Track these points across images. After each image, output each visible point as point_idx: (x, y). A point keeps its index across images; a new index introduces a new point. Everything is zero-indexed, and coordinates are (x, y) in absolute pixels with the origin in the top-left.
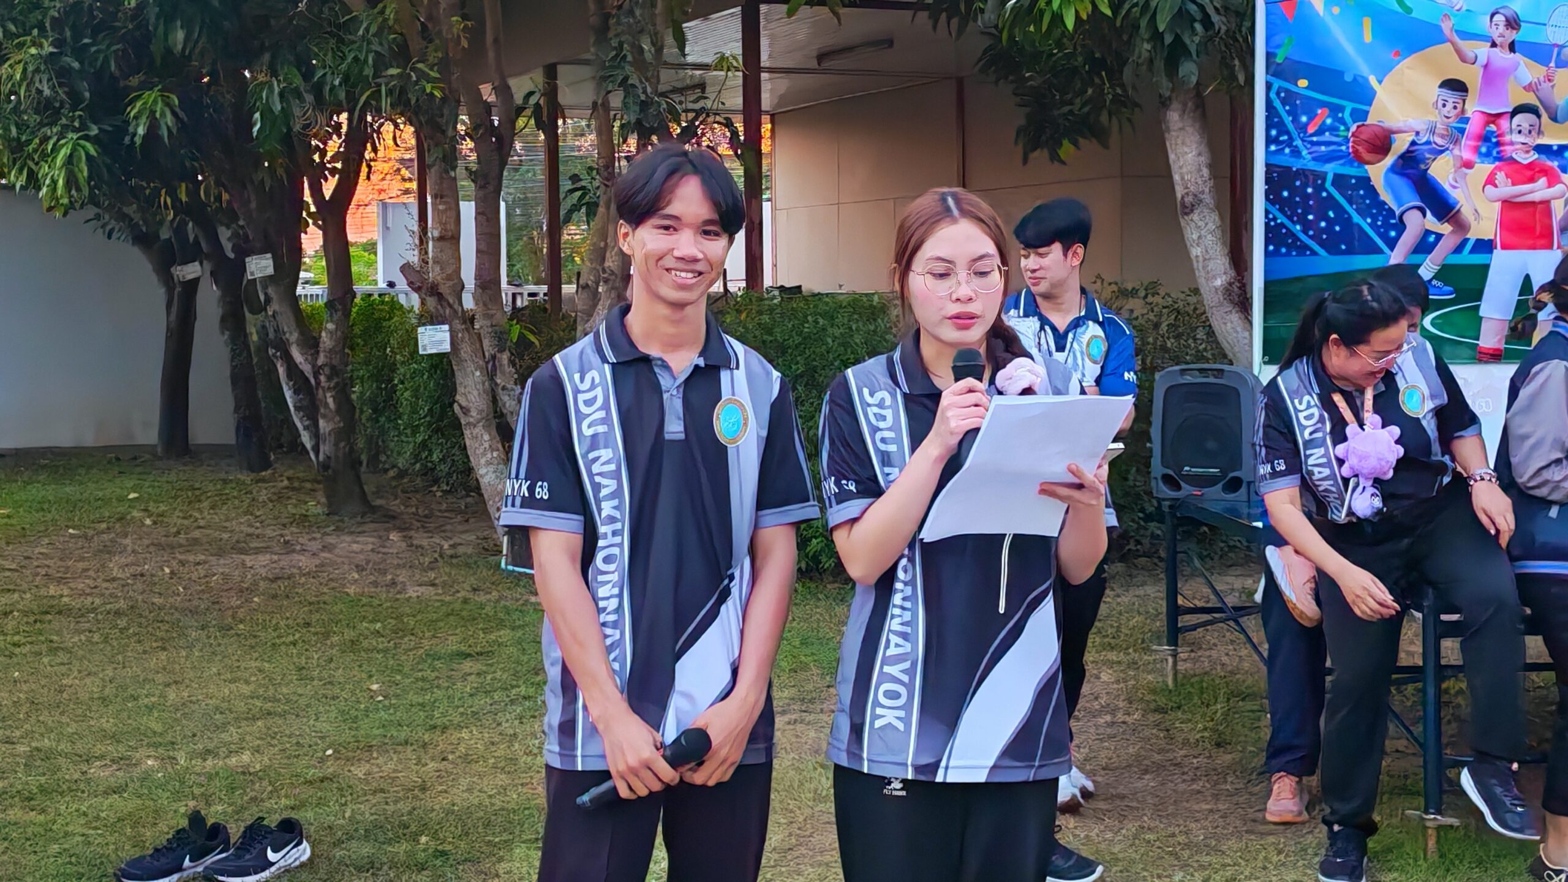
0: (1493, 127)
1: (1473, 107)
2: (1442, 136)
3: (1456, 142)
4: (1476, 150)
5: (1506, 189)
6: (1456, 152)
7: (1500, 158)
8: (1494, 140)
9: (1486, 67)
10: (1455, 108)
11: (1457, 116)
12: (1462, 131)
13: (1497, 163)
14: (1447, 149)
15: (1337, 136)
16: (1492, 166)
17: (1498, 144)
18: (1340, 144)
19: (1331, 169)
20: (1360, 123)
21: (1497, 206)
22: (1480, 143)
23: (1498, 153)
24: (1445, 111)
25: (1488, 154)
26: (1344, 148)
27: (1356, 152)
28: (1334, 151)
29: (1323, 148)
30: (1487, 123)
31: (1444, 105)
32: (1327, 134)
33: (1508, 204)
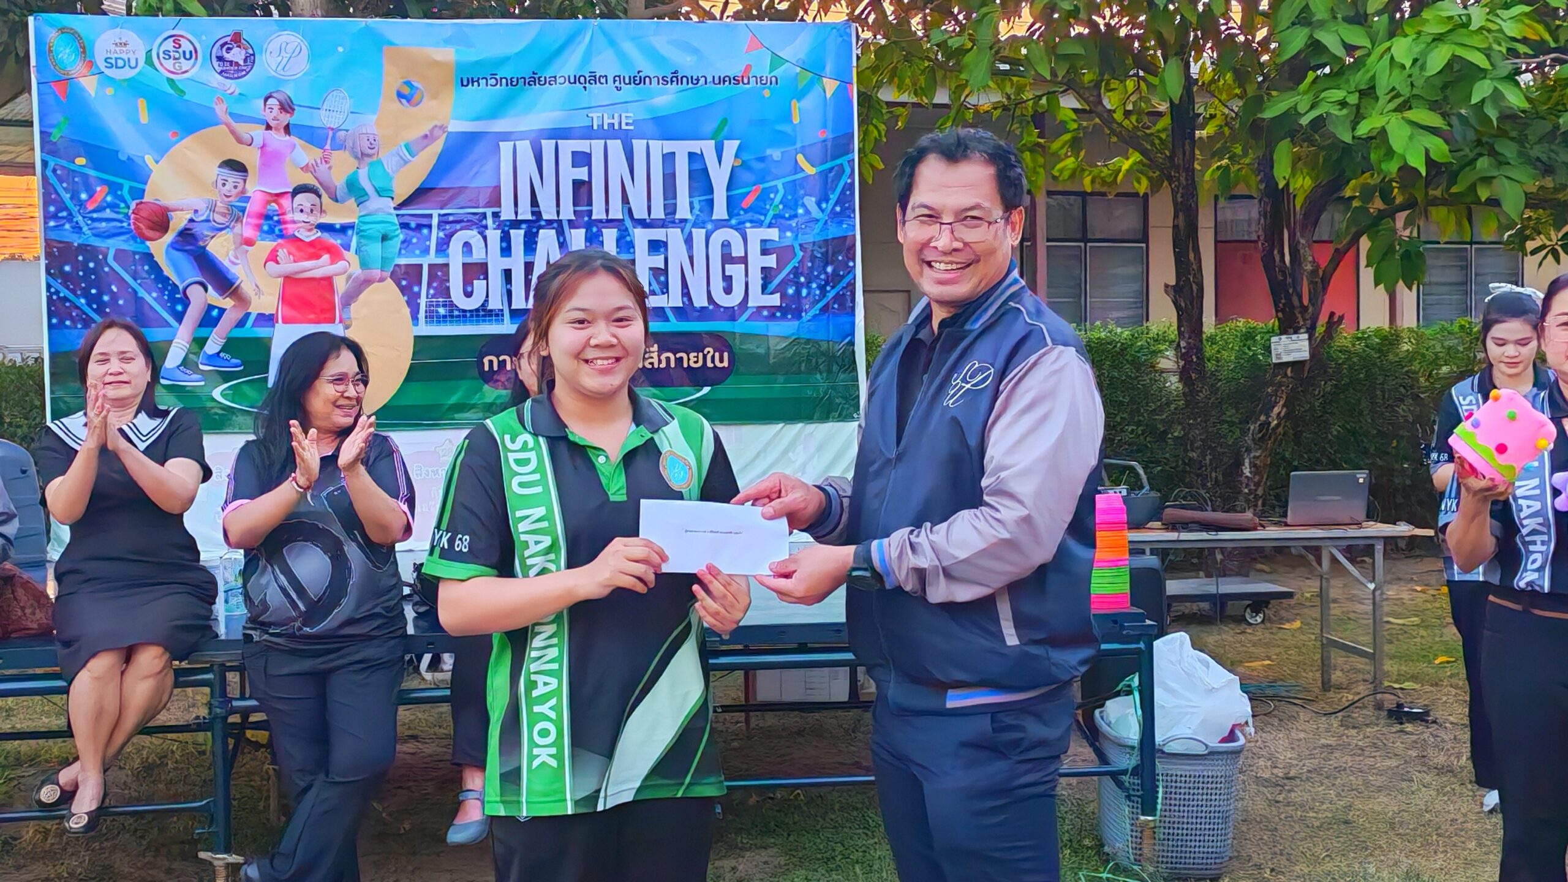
0: (274, 206)
1: (253, 187)
2: (224, 215)
3: (239, 220)
4: (258, 227)
5: (288, 265)
6: (238, 228)
7: (281, 236)
8: (276, 218)
9: (263, 147)
10: (235, 187)
11: (238, 194)
12: (243, 210)
13: (280, 241)
14: (228, 227)
15: (118, 213)
16: (275, 243)
17: (279, 222)
18: (121, 221)
19: (112, 245)
20: (138, 201)
21: (280, 280)
22: (262, 221)
23: (281, 230)
24: (225, 190)
25: (271, 231)
26: (125, 224)
27: (137, 228)
28: (114, 227)
29: (104, 224)
30: (268, 202)
31: (224, 185)
32: (108, 210)
33: (289, 280)
